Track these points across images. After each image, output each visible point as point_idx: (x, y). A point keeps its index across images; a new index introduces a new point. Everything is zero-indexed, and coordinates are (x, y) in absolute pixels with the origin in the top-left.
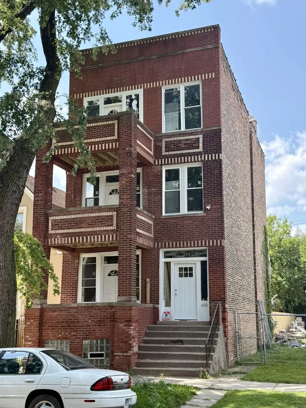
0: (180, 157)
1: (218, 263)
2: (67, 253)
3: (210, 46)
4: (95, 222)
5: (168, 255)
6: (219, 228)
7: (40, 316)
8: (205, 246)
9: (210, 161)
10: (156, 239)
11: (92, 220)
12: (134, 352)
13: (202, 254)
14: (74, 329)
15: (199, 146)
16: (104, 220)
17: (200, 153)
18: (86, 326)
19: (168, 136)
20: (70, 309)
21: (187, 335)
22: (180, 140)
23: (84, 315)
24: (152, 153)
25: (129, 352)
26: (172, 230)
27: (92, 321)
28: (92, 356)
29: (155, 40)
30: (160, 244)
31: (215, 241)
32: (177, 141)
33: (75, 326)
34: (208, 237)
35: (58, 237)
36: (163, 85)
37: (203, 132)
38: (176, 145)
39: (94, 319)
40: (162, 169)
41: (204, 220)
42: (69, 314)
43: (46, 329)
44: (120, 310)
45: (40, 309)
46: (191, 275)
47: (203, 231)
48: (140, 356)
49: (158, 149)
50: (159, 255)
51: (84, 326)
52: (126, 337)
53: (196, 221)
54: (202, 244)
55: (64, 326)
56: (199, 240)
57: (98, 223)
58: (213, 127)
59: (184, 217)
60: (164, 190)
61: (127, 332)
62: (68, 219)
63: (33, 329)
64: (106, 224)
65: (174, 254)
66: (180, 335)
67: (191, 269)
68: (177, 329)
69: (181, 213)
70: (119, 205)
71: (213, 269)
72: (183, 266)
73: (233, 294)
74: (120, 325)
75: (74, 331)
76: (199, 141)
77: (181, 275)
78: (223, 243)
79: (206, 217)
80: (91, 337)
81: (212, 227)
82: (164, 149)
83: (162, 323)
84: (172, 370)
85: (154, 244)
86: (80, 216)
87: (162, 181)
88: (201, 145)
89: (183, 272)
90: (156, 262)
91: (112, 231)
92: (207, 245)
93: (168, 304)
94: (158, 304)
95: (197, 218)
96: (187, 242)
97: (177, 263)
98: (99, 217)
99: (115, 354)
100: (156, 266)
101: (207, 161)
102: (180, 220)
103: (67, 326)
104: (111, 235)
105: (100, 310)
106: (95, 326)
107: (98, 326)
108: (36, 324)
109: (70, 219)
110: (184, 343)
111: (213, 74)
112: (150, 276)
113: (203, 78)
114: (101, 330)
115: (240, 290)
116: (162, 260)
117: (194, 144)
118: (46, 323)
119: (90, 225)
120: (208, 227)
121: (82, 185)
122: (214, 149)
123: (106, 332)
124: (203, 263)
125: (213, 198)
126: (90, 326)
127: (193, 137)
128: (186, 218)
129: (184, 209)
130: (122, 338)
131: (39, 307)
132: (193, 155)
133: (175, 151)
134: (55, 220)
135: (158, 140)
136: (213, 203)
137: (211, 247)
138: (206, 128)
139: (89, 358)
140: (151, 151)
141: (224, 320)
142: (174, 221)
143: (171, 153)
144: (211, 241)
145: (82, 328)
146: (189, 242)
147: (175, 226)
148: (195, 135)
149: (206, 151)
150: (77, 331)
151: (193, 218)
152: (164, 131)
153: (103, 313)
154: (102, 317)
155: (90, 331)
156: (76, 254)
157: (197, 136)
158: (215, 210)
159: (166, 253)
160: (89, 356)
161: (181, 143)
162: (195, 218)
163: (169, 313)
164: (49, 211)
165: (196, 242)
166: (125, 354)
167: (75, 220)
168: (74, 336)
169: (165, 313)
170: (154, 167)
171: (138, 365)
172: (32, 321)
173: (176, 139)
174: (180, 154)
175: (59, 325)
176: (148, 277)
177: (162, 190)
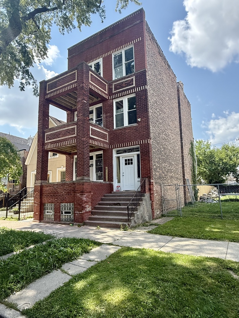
0: (122, 92)
1: (146, 154)
2: (68, 156)
3: (138, 22)
4: (66, 133)
5: (118, 152)
6: (146, 132)
7: (40, 190)
8: (138, 144)
9: (140, 91)
10: (111, 143)
11: (65, 132)
12: (87, 211)
13: (137, 150)
14: (56, 197)
15: (133, 84)
16: (70, 131)
17: (134, 87)
18: (62, 195)
19: (116, 82)
20: (54, 186)
21: (124, 200)
22: (122, 82)
23: (61, 189)
24: (107, 92)
25: (83, 211)
26: (119, 137)
27: (64, 192)
28: (66, 213)
29: (108, 29)
30: (112, 146)
31: (144, 141)
32: (120, 83)
33: (56, 195)
34: (140, 139)
35: (49, 144)
36: (112, 53)
37: (135, 75)
38: (120, 86)
39: (66, 191)
40: (113, 102)
41: (137, 128)
42: (54, 188)
43: (44, 197)
44: (78, 185)
45: (40, 186)
46: (132, 163)
47: (137, 135)
48: (92, 213)
49: (110, 90)
50: (113, 153)
51: (61, 195)
52: (81, 202)
53: (133, 130)
54: (136, 143)
55: (52, 196)
56: (135, 141)
57: (67, 134)
58: (141, 70)
59: (126, 128)
60: (115, 114)
61: (81, 199)
62: (53, 133)
63: (38, 197)
64: (71, 133)
65: (122, 152)
66: (120, 200)
67: (132, 160)
68: (120, 196)
69: (124, 126)
70: (77, 121)
71: (143, 158)
72: (127, 158)
73: (159, 174)
74: (78, 194)
75: (56, 198)
76: (133, 80)
77: (126, 164)
78: (148, 141)
79: (138, 126)
80: (64, 202)
81: (142, 132)
82: (113, 89)
83: (115, 193)
84: (107, 224)
85: (109, 146)
86: (58, 131)
87: (113, 108)
88: (134, 82)
89: (127, 162)
90: (111, 157)
91: (75, 137)
92: (139, 144)
93: (119, 182)
94: (113, 181)
95: (133, 127)
96: (127, 143)
97: (124, 157)
98: (68, 129)
99: (75, 212)
100: (111, 159)
101: (138, 92)
102: (123, 131)
103: (53, 195)
104: (74, 140)
105: (68, 186)
106: (66, 195)
107: (68, 195)
108: (39, 194)
109: (54, 133)
110: (121, 205)
111: (140, 38)
112: (108, 165)
113: (135, 42)
114: (69, 198)
115: (167, 172)
116: (115, 155)
117: (130, 83)
118: (44, 193)
119: (64, 135)
120: (140, 132)
121: (74, 118)
122: (142, 84)
123: (72, 199)
124: (138, 155)
125: (142, 114)
126: (64, 195)
127: (130, 79)
128: (127, 129)
129: (126, 123)
130: (79, 203)
131: (40, 185)
132: (129, 90)
133: (119, 89)
134: (48, 135)
135: (110, 85)
136: (142, 117)
137: (142, 145)
138: (137, 71)
139: (64, 214)
140: (106, 91)
141: (150, 190)
142: (120, 131)
143: (117, 91)
144: (141, 141)
145: (60, 196)
146: (129, 143)
147: (121, 134)
148: (131, 77)
149: (137, 86)
150: (58, 198)
151: (131, 128)
152: (114, 79)
153: (70, 187)
154: (70, 190)
155: (64, 198)
156: (72, 156)
157: (132, 78)
158: (143, 122)
159: (117, 151)
160: (64, 213)
161: (123, 84)
162: (132, 128)
163: (119, 186)
164: (45, 130)
165: (133, 142)
166: (81, 212)
167: (57, 133)
168: (56, 201)
169: (117, 186)
170: (108, 101)
171: (90, 219)
172: (37, 193)
173: (120, 82)
174: (122, 90)
175: (50, 195)
176: (107, 166)
177: (113, 114)
